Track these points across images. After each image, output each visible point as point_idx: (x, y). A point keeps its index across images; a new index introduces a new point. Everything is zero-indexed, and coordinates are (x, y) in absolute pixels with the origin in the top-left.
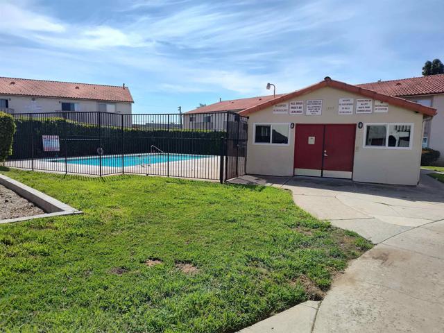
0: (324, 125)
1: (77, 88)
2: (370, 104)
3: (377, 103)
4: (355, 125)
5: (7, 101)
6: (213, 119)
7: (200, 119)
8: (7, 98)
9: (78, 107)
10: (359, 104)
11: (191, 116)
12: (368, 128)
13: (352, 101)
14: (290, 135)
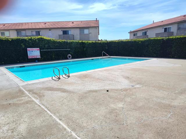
5: (39, 32)
6: (148, 34)
7: (140, 34)
8: (39, 30)
9: (71, 32)
11: (134, 33)
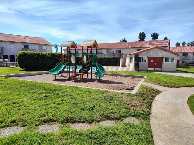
0: (155, 57)
1: (25, 38)
2: (166, 52)
3: (168, 52)
4: (162, 57)
9: (31, 47)
10: (163, 52)
12: (166, 58)
13: (162, 51)
14: (147, 59)
